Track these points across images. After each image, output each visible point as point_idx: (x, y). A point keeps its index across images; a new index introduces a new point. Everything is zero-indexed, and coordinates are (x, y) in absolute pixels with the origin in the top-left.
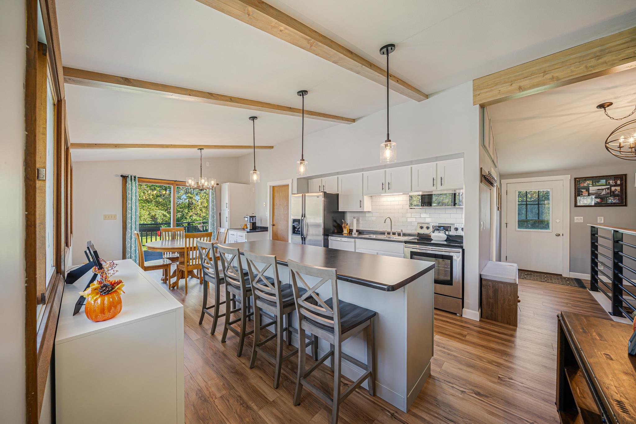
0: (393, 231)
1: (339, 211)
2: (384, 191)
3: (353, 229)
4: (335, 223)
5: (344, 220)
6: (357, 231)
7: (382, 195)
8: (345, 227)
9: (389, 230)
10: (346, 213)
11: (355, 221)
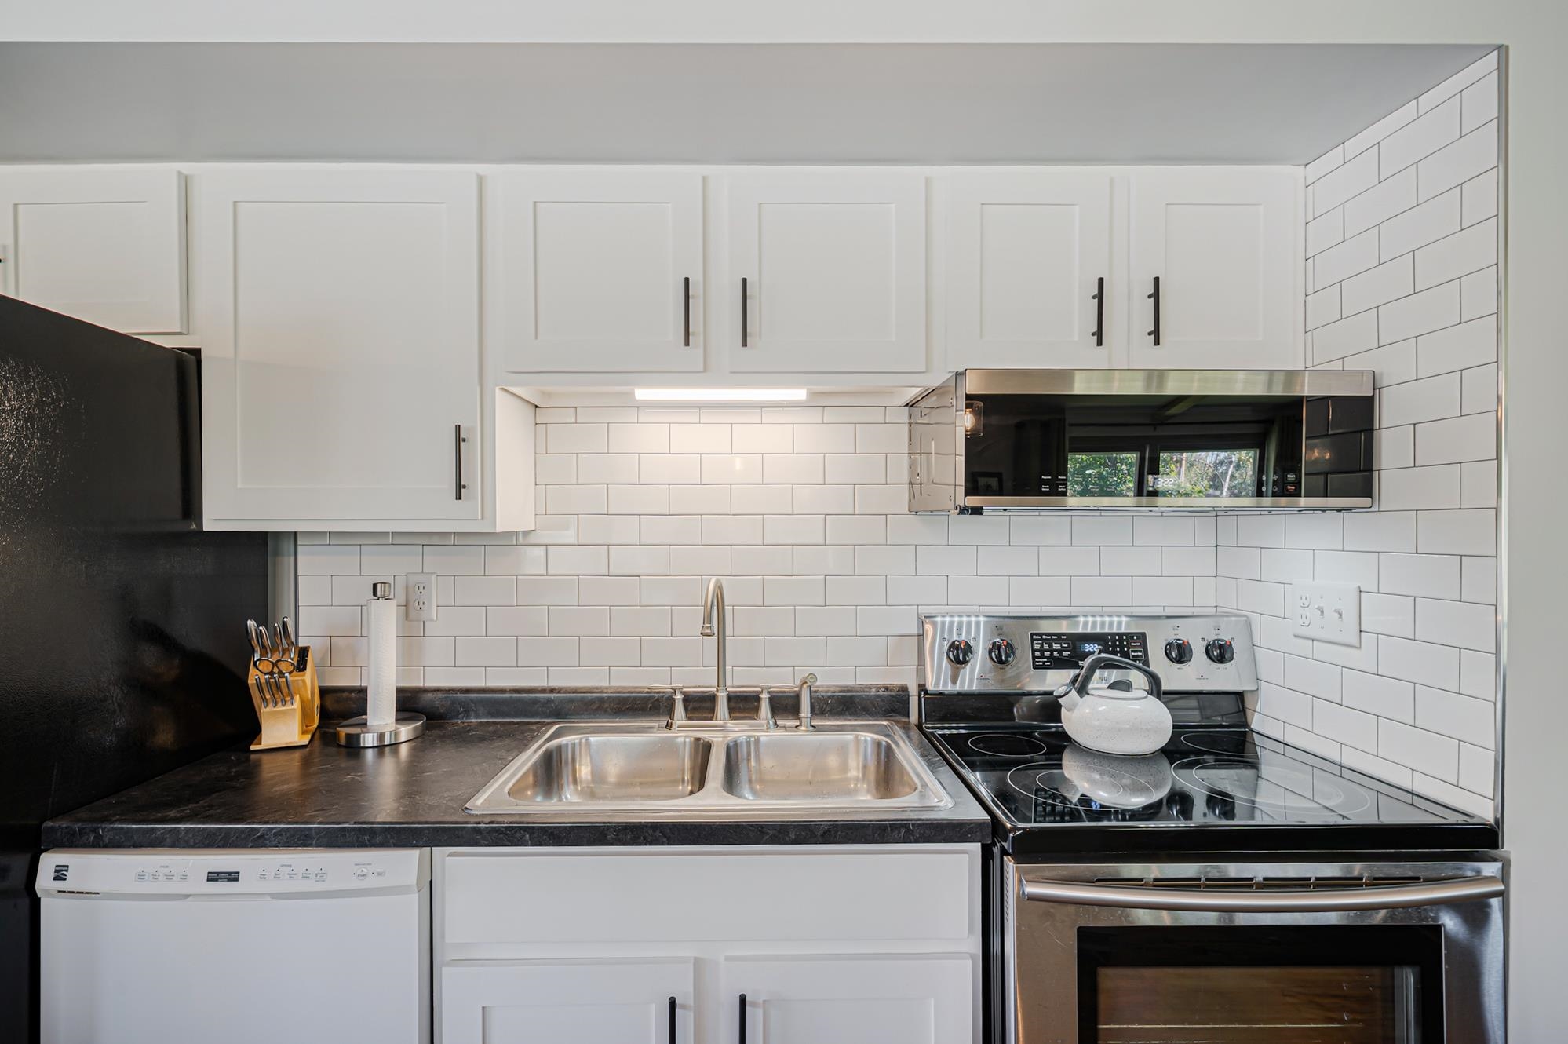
0: (740, 680)
1: (207, 527)
2: (696, 351)
3: (362, 691)
4: (150, 657)
5: (262, 621)
6: (409, 704)
7: (642, 394)
8: (279, 691)
9: (703, 680)
10: (287, 546)
11: (386, 617)
